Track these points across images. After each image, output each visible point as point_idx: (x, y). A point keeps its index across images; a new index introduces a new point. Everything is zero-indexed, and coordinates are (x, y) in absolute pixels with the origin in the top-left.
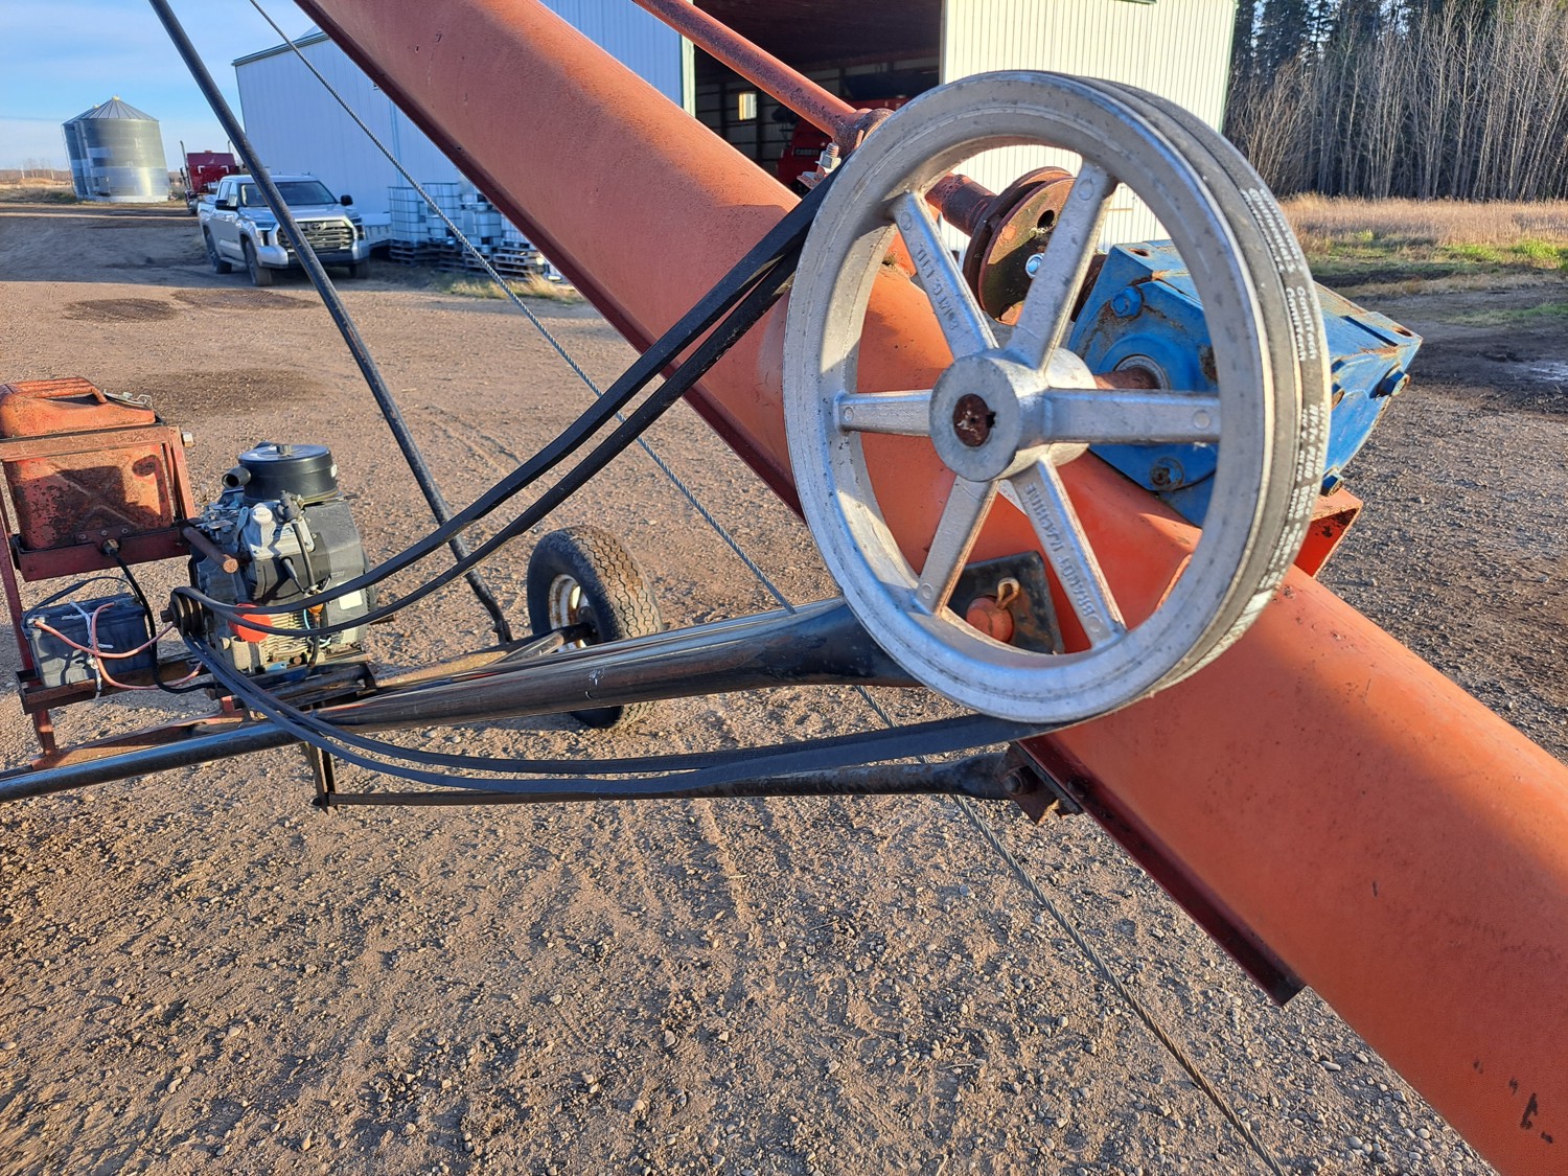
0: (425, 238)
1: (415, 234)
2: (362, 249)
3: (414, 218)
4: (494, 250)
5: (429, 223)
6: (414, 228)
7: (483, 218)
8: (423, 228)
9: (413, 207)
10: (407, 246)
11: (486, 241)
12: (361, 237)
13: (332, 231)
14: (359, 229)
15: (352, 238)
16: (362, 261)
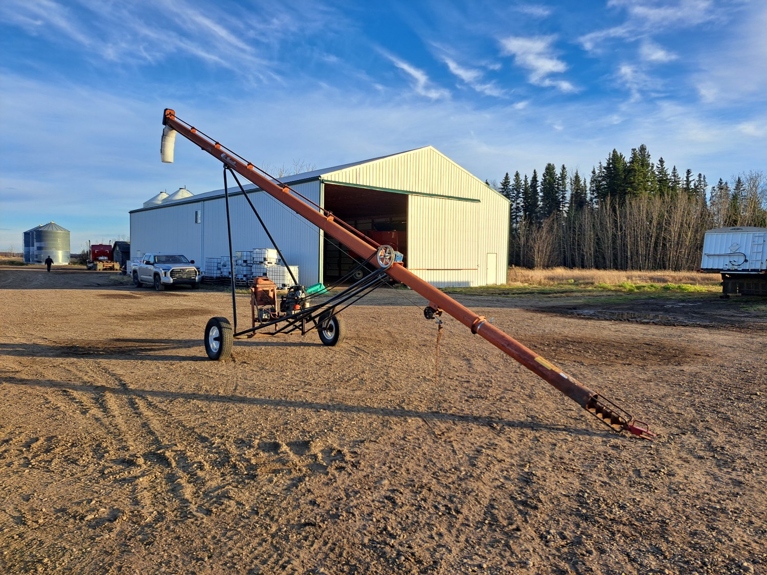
0: (218, 275)
1: (216, 274)
2: (199, 279)
3: (216, 268)
4: (247, 279)
5: (222, 270)
6: (215, 272)
7: (245, 268)
8: (219, 272)
9: (216, 265)
10: (211, 278)
11: (245, 276)
12: (199, 275)
13: (190, 272)
14: (199, 271)
15: (196, 275)
16: (198, 283)
